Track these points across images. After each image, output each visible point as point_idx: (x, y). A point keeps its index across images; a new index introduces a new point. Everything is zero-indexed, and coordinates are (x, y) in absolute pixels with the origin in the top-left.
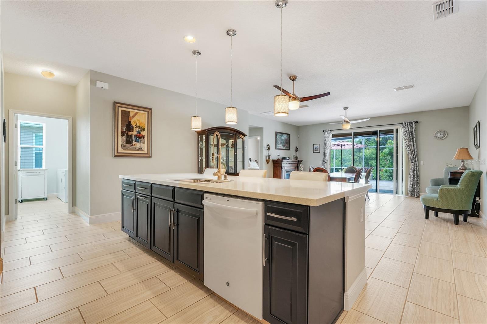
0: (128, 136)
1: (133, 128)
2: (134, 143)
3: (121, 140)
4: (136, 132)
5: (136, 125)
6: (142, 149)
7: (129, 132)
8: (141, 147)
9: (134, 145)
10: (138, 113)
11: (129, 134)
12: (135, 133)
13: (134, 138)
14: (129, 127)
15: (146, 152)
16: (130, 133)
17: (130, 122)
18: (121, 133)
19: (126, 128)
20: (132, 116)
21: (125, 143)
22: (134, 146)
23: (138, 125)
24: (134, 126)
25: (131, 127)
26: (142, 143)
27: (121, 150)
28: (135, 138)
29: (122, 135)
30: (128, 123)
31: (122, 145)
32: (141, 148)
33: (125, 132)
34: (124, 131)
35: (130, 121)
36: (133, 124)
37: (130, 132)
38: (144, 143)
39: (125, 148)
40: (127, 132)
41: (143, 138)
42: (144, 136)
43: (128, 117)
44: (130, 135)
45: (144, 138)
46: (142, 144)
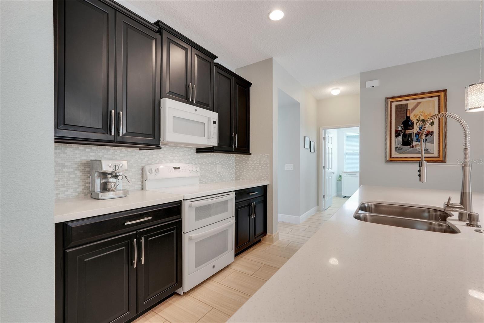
0: (405, 136)
1: (413, 124)
2: (414, 143)
3: (396, 141)
4: (418, 129)
5: (417, 120)
6: (429, 150)
7: (406, 130)
8: (427, 148)
9: (414, 146)
10: (420, 103)
11: (406, 133)
12: (416, 130)
13: (414, 137)
14: (407, 123)
15: (436, 154)
16: (408, 132)
17: (408, 118)
18: (396, 134)
19: (402, 126)
20: (412, 109)
21: (401, 145)
22: (414, 148)
23: (422, 118)
24: (415, 122)
25: (410, 123)
26: (428, 143)
27: (395, 154)
28: (416, 136)
29: (397, 136)
30: (405, 119)
31: (396, 148)
32: (427, 150)
33: (401, 131)
34: (399, 130)
35: (408, 115)
36: (413, 118)
37: (409, 130)
38: (432, 142)
39: (401, 151)
40: (404, 131)
41: (430, 135)
42: (432, 132)
43: (405, 112)
44: (409, 134)
45: (432, 135)
46: (430, 144)
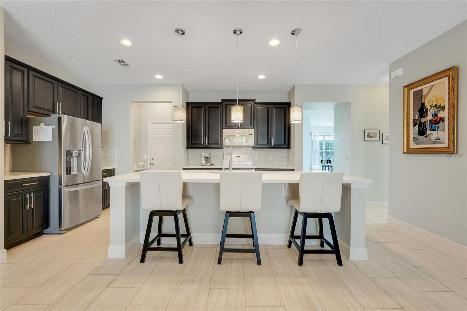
0: (420, 124)
1: (427, 111)
2: (428, 132)
3: (414, 130)
4: (431, 115)
5: (431, 106)
6: (441, 140)
7: (421, 118)
8: (439, 137)
9: (428, 135)
10: (432, 86)
11: (421, 122)
12: (429, 117)
13: (428, 126)
14: (422, 111)
15: (446, 145)
16: (423, 120)
17: (423, 104)
18: (413, 123)
19: (419, 114)
20: (426, 95)
21: (418, 135)
22: (428, 137)
23: (434, 103)
24: (429, 108)
25: (424, 110)
26: (440, 131)
27: (412, 145)
28: (429, 125)
29: (414, 125)
30: (421, 106)
31: (414, 138)
32: (439, 139)
33: (418, 119)
34: (416, 119)
35: (423, 102)
36: (427, 105)
37: (424, 118)
38: (443, 130)
39: (418, 141)
40: (419, 119)
41: (442, 122)
42: (444, 118)
43: (421, 98)
44: (424, 122)
45: (443, 121)
46: (442, 132)
